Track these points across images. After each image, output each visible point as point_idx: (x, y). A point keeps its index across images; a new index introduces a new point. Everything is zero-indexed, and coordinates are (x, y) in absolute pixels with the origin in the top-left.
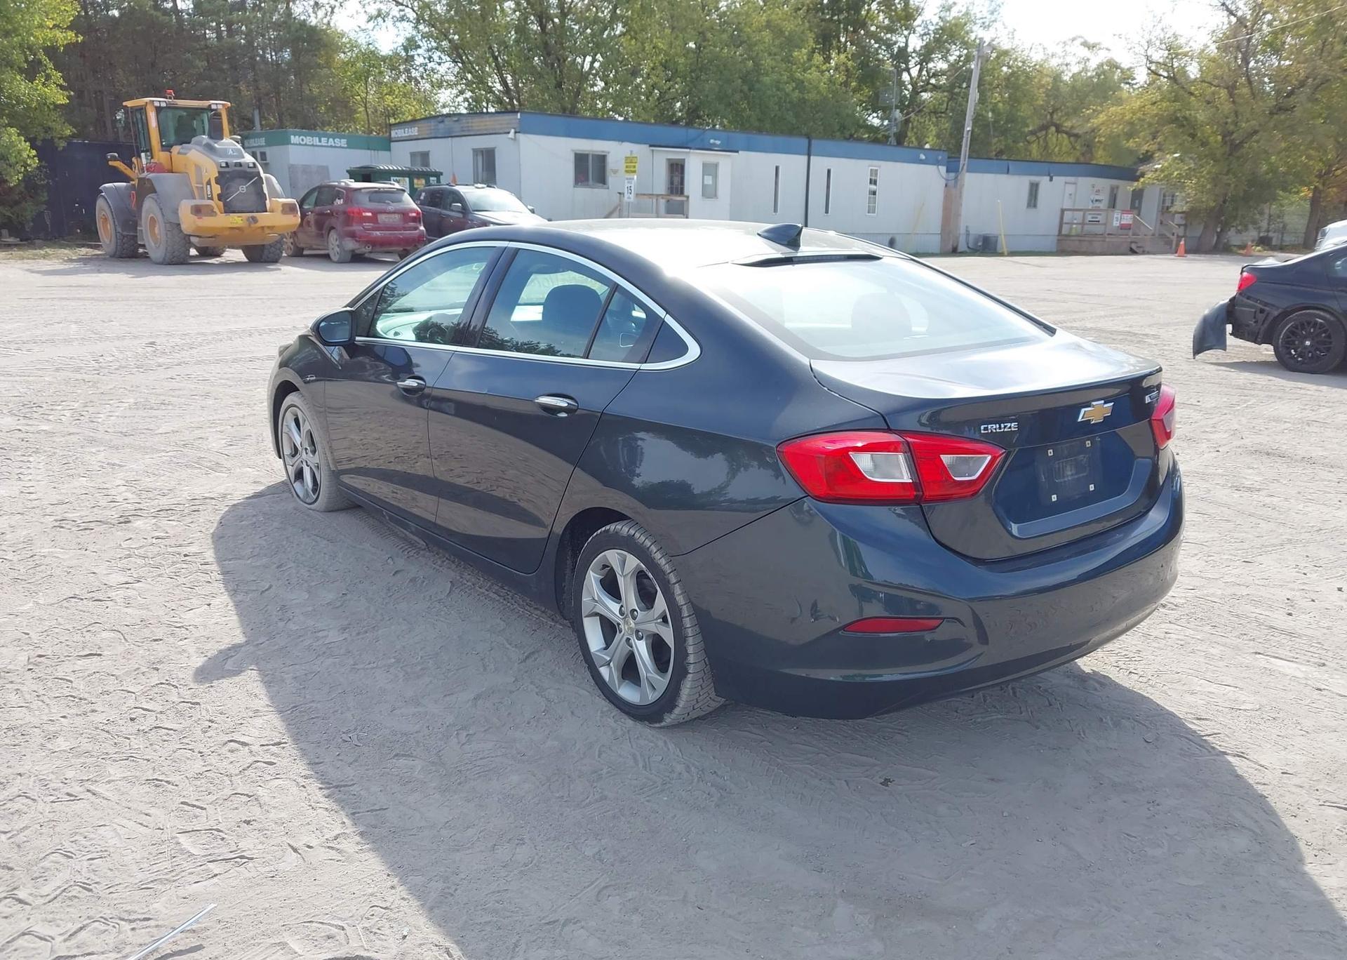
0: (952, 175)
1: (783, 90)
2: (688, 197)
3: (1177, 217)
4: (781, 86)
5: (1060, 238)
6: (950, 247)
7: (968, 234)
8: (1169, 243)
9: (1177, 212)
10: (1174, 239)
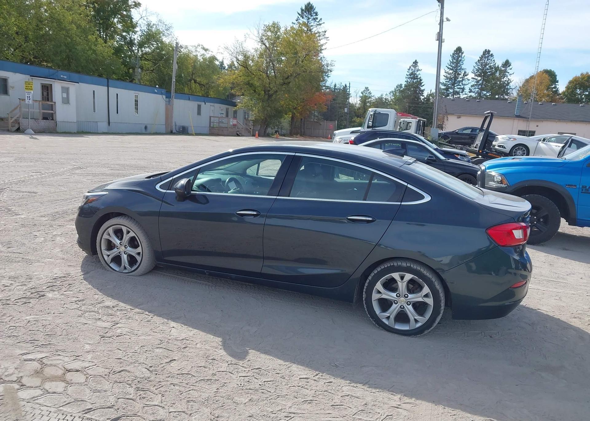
0: (168, 99)
1: (86, 53)
2: (55, 103)
3: (251, 122)
4: (86, 51)
5: (211, 128)
6: (169, 130)
7: (176, 125)
8: (249, 132)
9: (251, 120)
10: (251, 130)
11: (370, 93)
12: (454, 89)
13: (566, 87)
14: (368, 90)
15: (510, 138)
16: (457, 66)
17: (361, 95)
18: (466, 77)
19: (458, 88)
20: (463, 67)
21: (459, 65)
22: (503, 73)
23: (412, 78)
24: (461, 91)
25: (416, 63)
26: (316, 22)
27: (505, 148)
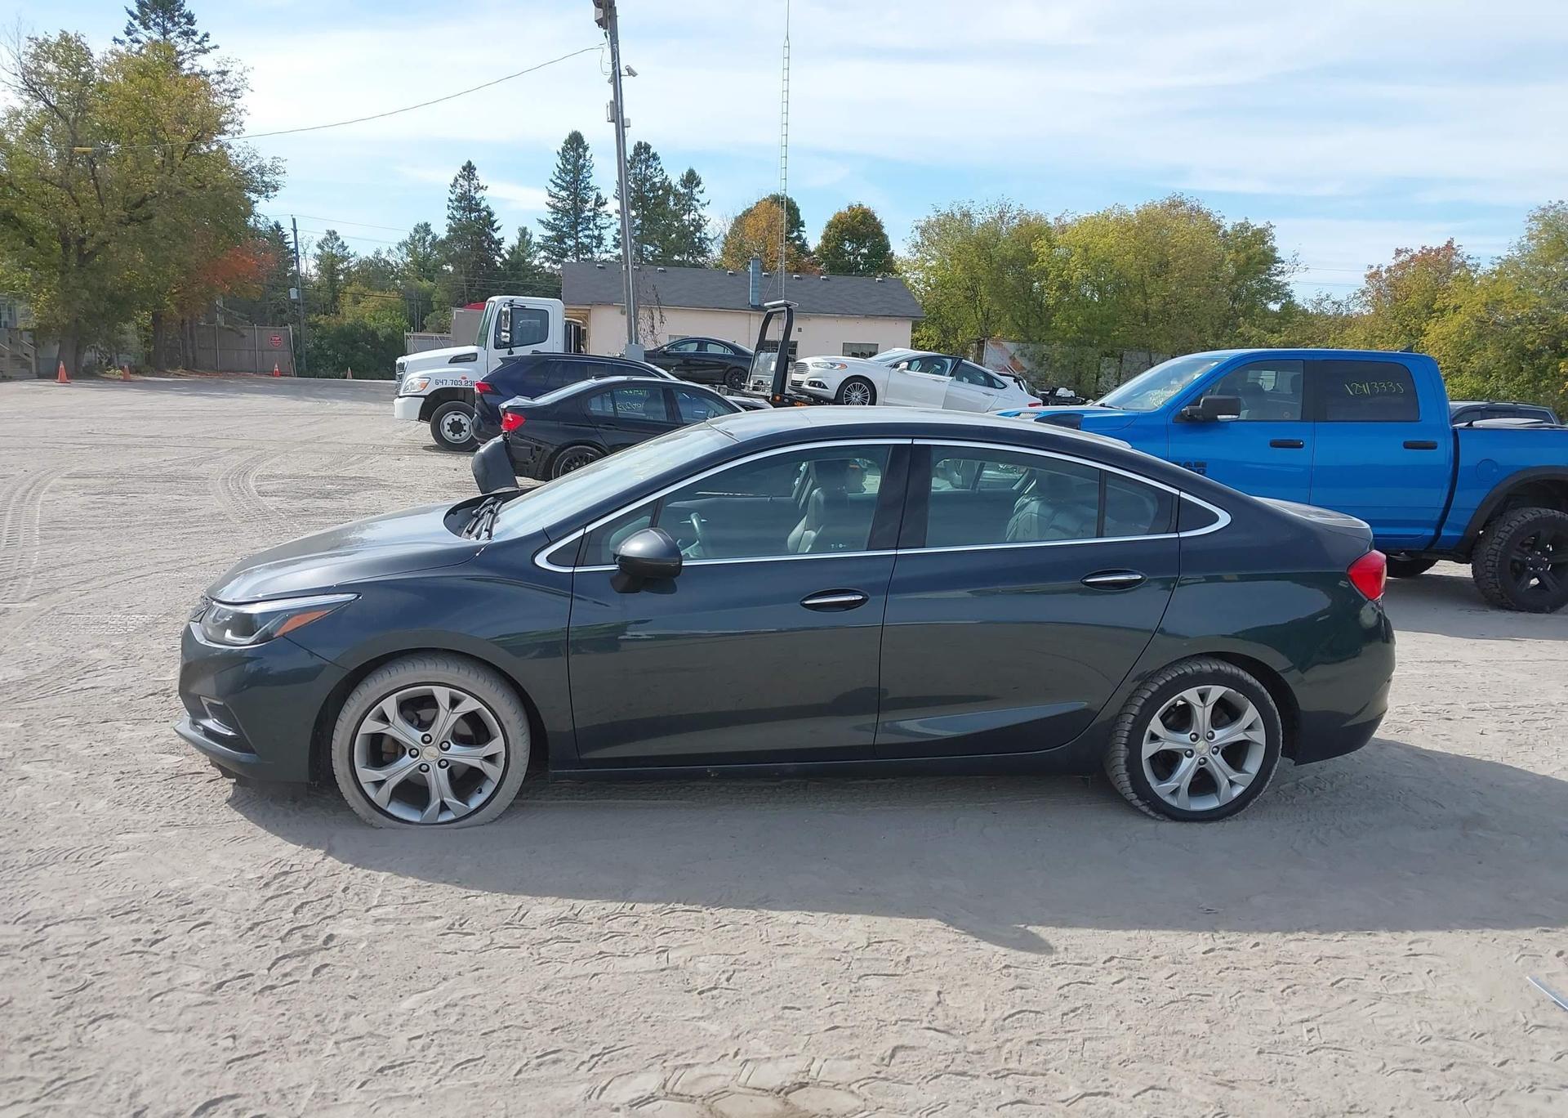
8: (27, 365)
9: (26, 330)
10: (32, 360)
11: (342, 246)
12: (576, 239)
13: (822, 237)
14: (337, 239)
15: (834, 364)
16: (576, 181)
17: (319, 252)
18: (602, 209)
19: (587, 236)
20: (592, 182)
21: (581, 177)
22: (687, 202)
23: (464, 209)
24: (594, 244)
25: (469, 169)
26: (191, 44)
27: (825, 387)
